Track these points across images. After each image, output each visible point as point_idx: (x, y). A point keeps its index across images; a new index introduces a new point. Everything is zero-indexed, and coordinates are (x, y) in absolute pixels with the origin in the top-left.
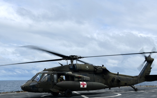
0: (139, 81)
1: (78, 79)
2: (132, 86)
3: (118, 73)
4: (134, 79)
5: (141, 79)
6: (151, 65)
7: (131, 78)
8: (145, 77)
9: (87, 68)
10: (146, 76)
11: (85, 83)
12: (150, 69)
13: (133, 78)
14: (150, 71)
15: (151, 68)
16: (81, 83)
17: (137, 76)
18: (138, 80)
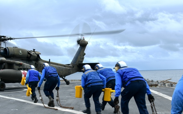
0: (71, 72)
1: (19, 67)
2: (64, 77)
3: (50, 60)
4: (67, 68)
5: (74, 69)
6: (84, 50)
7: (63, 67)
8: (78, 66)
9: (20, 54)
10: (79, 64)
11: (26, 71)
12: (84, 56)
13: (65, 67)
14: (83, 59)
15: (85, 54)
16: (22, 71)
17: (69, 65)
18: (71, 70)
